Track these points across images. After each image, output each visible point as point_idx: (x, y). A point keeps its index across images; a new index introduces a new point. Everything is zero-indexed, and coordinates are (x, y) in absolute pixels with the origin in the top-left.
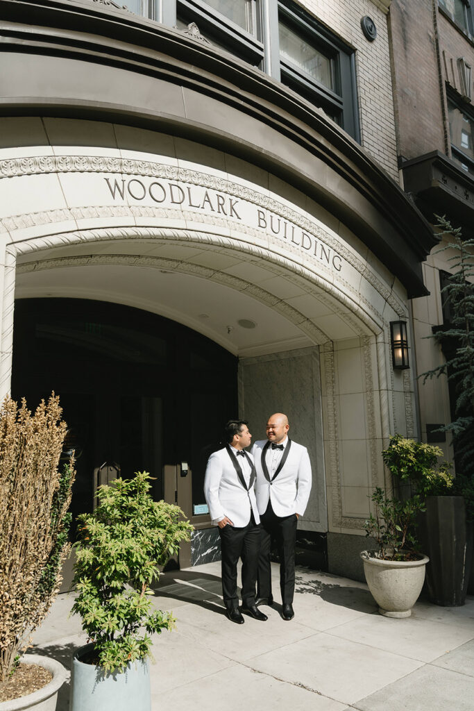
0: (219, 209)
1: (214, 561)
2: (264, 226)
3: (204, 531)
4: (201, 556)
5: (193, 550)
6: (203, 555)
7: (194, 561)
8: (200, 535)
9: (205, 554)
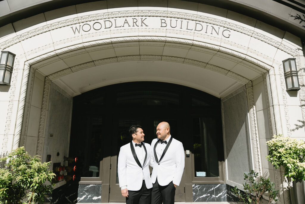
0: (133, 25)
1: (207, 201)
2: (165, 26)
3: (201, 185)
4: (199, 198)
5: (194, 194)
6: (200, 197)
7: (195, 199)
8: (199, 187)
9: (202, 197)
